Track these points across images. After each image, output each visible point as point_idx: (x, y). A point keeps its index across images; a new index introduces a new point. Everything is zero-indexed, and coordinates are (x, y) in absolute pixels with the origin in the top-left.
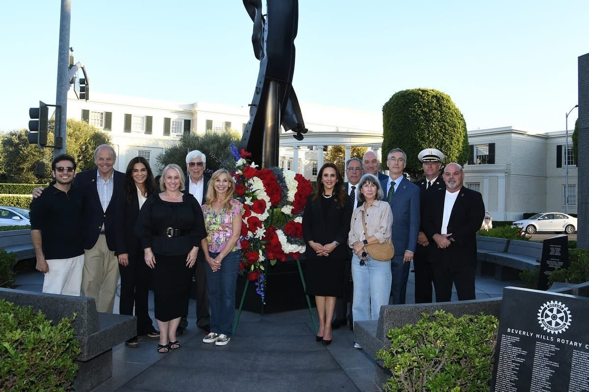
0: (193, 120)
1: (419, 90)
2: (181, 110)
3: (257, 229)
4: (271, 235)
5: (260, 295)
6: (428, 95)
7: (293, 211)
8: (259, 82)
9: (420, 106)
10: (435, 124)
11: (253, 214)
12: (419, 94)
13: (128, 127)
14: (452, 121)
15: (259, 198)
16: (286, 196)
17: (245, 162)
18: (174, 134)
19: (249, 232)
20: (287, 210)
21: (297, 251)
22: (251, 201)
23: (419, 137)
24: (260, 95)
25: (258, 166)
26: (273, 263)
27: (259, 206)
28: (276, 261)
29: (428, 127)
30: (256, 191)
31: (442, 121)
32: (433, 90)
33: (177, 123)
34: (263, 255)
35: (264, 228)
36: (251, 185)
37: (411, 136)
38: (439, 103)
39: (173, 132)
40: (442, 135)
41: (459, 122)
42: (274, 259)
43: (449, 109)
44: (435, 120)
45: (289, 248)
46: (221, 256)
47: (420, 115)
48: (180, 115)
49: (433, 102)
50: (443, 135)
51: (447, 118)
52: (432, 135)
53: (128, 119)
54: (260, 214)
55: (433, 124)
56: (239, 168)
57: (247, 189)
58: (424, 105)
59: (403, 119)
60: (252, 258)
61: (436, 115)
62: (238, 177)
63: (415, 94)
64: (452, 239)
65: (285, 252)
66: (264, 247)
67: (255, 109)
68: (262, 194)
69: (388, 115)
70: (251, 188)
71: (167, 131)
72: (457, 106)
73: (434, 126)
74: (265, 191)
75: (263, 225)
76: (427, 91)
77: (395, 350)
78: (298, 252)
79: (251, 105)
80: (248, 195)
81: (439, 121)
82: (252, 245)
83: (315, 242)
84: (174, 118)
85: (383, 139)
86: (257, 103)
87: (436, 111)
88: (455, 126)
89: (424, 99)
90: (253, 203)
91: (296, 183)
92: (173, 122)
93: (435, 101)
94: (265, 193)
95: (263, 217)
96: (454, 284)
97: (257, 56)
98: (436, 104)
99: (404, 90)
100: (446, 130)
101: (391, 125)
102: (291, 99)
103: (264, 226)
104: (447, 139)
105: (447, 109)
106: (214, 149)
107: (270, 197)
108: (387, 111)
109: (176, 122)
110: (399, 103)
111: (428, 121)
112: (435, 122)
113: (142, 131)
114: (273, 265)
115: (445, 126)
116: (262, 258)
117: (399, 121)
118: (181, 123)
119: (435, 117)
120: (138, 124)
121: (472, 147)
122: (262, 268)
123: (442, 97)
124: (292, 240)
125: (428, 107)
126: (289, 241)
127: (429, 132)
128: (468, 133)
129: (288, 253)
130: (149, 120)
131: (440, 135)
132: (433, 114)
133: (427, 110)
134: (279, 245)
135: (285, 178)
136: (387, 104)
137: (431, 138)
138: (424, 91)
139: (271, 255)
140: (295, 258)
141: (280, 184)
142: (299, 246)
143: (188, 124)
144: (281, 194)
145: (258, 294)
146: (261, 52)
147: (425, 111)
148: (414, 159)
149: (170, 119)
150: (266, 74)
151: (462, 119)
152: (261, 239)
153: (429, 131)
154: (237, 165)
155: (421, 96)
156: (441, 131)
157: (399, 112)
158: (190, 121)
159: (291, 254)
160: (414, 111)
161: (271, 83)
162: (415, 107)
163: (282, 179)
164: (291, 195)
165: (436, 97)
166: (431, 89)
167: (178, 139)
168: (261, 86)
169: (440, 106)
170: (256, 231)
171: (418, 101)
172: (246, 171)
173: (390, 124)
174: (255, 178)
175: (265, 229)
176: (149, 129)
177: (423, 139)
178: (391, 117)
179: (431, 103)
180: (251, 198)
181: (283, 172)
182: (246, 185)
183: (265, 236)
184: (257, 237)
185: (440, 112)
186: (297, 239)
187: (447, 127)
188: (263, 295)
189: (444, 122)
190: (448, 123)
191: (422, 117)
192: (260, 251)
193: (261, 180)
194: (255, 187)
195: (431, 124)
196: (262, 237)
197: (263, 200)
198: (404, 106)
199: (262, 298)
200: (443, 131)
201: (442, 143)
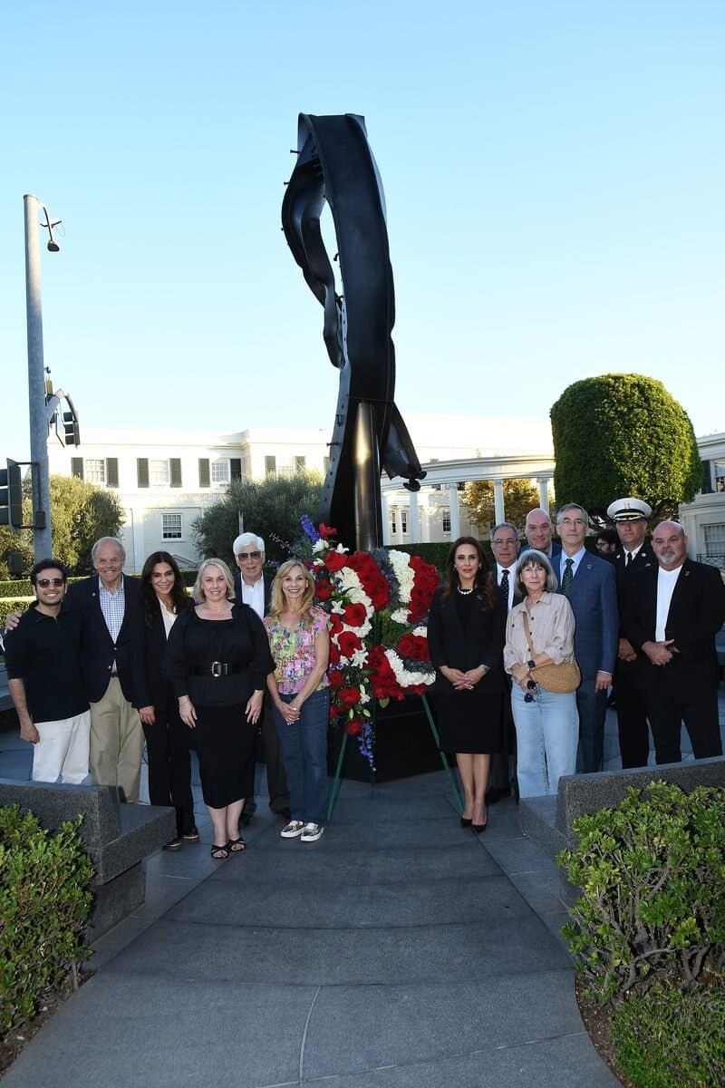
0: (244, 458)
1: (609, 376)
2: (224, 444)
3: (354, 652)
4: (377, 660)
5: (367, 757)
6: (624, 384)
7: (410, 618)
8: (340, 406)
9: (612, 404)
10: (640, 432)
11: (347, 628)
12: (608, 384)
13: (143, 479)
14: (669, 423)
15: (354, 601)
16: (397, 595)
17: (327, 545)
18: (216, 482)
19: (342, 657)
20: (400, 616)
21: (420, 682)
22: (342, 607)
23: (615, 456)
24: (343, 427)
25: (347, 549)
26: (384, 703)
27: (356, 614)
28: (388, 700)
29: (628, 437)
30: (347, 591)
31: (652, 425)
32: (632, 375)
33: (220, 466)
34: (366, 693)
35: (365, 649)
36: (339, 580)
37: (602, 455)
38: (643, 395)
39: (214, 480)
40: (653, 449)
41: (681, 425)
42: (385, 697)
43: (663, 404)
44: (639, 424)
45: (407, 678)
46: (300, 699)
47: (613, 419)
48: (224, 452)
49: (634, 395)
50: (656, 449)
51: (660, 420)
52: (636, 450)
53: (143, 465)
54: (357, 628)
55: (637, 431)
56: (318, 554)
57: (334, 588)
58: (619, 401)
59: (585, 427)
60: (349, 698)
61: (640, 416)
62: (318, 569)
63: (602, 384)
64: (676, 650)
65: (402, 685)
66: (367, 680)
67: (338, 450)
68: (358, 595)
69: (559, 423)
70: (340, 586)
71: (205, 480)
72: (675, 398)
73: (638, 434)
74: (363, 589)
75: (363, 645)
76: (622, 378)
77: (585, 856)
78: (423, 684)
79: (331, 444)
80: (336, 598)
81: (646, 426)
82: (348, 678)
83: (450, 667)
84: (214, 457)
85: (555, 464)
86: (341, 440)
87: (640, 410)
88: (675, 432)
89: (617, 392)
90: (344, 611)
91: (411, 573)
92: (213, 464)
93: (637, 393)
94: (364, 593)
95: (363, 631)
96: (683, 723)
97: (335, 362)
98: (639, 398)
99: (584, 379)
100: (659, 439)
101: (566, 438)
102: (394, 424)
103: (366, 645)
104: (663, 454)
105: (659, 404)
107: (371, 598)
108: (558, 417)
109: (217, 464)
110: (577, 401)
111: (627, 427)
112: (640, 427)
113: (165, 483)
114: (384, 707)
115: (656, 432)
116: (365, 698)
117: (579, 431)
118: (227, 464)
119: (638, 421)
120: (158, 473)
121: (707, 463)
122: (367, 713)
123: (649, 385)
124: (412, 664)
125: (625, 404)
126: (407, 667)
127: (631, 445)
128: (698, 441)
129: (406, 686)
130: (175, 465)
131: (650, 449)
132: (637, 415)
133: (626, 410)
134: (392, 675)
135: (392, 565)
136: (556, 406)
138: (617, 378)
139: (379, 691)
140: (420, 693)
141: (386, 576)
142: (424, 673)
143: (236, 466)
144: (389, 593)
145: (363, 755)
146: (340, 355)
147: (621, 411)
148: (610, 493)
149: (208, 460)
150: (350, 392)
151: (685, 419)
152: (361, 667)
153: (630, 443)
154: (315, 551)
155: (613, 387)
156: (650, 442)
157: (577, 418)
158: (239, 460)
159: (412, 687)
160: (603, 413)
161: (360, 405)
162: (604, 406)
163: (388, 568)
164: (405, 593)
165: (638, 385)
166: (629, 373)
167: (223, 491)
168: (345, 412)
169: (647, 400)
170: (353, 655)
171: (608, 396)
172: (331, 560)
173: (564, 438)
174: (346, 570)
175: (367, 651)
176: (176, 479)
177: (622, 458)
178: (566, 427)
179: (631, 397)
180: (341, 602)
181: (390, 556)
182: (332, 582)
183: (367, 662)
184: (355, 665)
185: (647, 410)
186: (419, 664)
187: (661, 434)
188: (371, 757)
189: (655, 426)
190: (662, 427)
191: (617, 422)
192: (362, 688)
193: (355, 571)
194: (345, 585)
195: (634, 432)
196: (364, 663)
197: (361, 604)
198: (586, 406)
199: (371, 761)
200: (656, 442)
201: (655, 463)
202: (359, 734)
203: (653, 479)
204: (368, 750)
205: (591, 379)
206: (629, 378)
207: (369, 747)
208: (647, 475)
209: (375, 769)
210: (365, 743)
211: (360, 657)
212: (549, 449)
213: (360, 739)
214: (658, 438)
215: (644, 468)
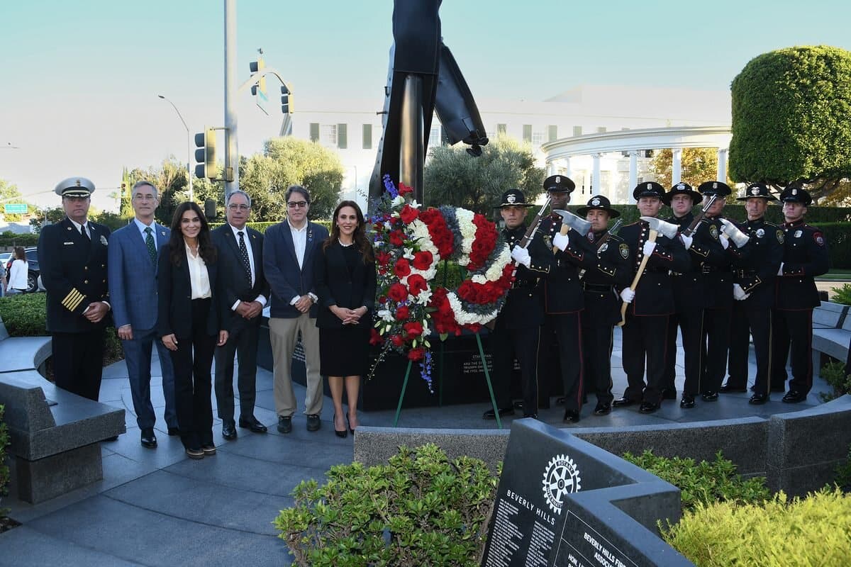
1: (794, 49)
3: (420, 292)
4: (439, 300)
5: (426, 380)
6: (810, 56)
7: (470, 266)
9: (794, 77)
10: (821, 105)
12: (793, 57)
15: (423, 249)
16: (460, 246)
17: (403, 200)
19: (410, 295)
21: (475, 322)
22: (413, 253)
23: (793, 127)
25: (420, 205)
26: (443, 337)
27: (424, 260)
28: (447, 335)
29: (808, 110)
30: (418, 239)
31: (836, 98)
32: (820, 48)
34: (428, 327)
35: (429, 289)
36: (413, 231)
37: (778, 127)
38: (830, 67)
40: (834, 121)
42: (445, 333)
44: (821, 96)
45: (464, 318)
47: (794, 91)
49: (820, 67)
50: (838, 122)
51: (845, 92)
52: (816, 122)
54: (423, 271)
55: (818, 103)
56: (396, 208)
57: (406, 237)
58: (802, 74)
59: (764, 99)
60: (414, 330)
61: (824, 88)
62: (394, 221)
63: (786, 56)
65: (459, 322)
66: (429, 316)
68: (427, 245)
70: (411, 236)
73: (819, 107)
74: (431, 240)
75: (428, 287)
76: (809, 50)
78: (478, 324)
80: (407, 246)
81: (830, 99)
82: (413, 313)
87: (824, 82)
89: (801, 64)
90: (414, 257)
91: (474, 228)
93: (823, 65)
94: (432, 242)
95: (429, 274)
98: (824, 70)
99: (768, 51)
101: (743, 111)
103: (431, 288)
104: (845, 126)
105: (847, 76)
106: (473, 164)
107: (437, 247)
108: (738, 89)
110: (759, 73)
111: (808, 99)
112: (823, 100)
114: (443, 340)
115: (840, 105)
116: (427, 331)
117: (756, 103)
119: (821, 92)
122: (427, 345)
123: (838, 57)
124: (469, 306)
125: (810, 76)
126: (465, 308)
129: (462, 324)
131: (831, 121)
132: (819, 87)
133: (808, 82)
134: (451, 313)
135: (458, 221)
136: (738, 78)
137: (814, 127)
138: (802, 51)
139: (440, 326)
140: (474, 331)
141: (452, 230)
142: (479, 314)
144: (453, 244)
145: (423, 379)
147: (803, 83)
148: (782, 165)
152: (425, 305)
153: (810, 116)
154: (393, 205)
155: (797, 59)
156: (833, 114)
157: (757, 90)
159: (468, 325)
160: (783, 85)
162: (785, 79)
163: (454, 223)
164: (467, 244)
165: (826, 57)
166: (818, 45)
169: (833, 72)
170: (419, 295)
171: (791, 68)
172: (405, 213)
173: (741, 110)
174: (418, 222)
175: (432, 292)
178: (744, 100)
179: (816, 68)
180: (412, 249)
181: (457, 213)
182: (405, 231)
183: (430, 301)
184: (420, 302)
185: (834, 83)
186: (476, 306)
187: (846, 106)
188: (430, 381)
189: (840, 98)
190: (847, 100)
191: (797, 94)
192: (425, 322)
193: (426, 224)
194: (417, 235)
195: (815, 105)
196: (428, 302)
197: (429, 252)
198: (766, 78)
199: (429, 384)
200: (839, 114)
201: (835, 135)
202: (421, 360)
203: (832, 151)
204: (428, 375)
205: (775, 53)
206: (816, 50)
207: (429, 373)
208: (825, 147)
209: (432, 392)
210: (426, 369)
211: (425, 296)
212: (727, 121)
213: (421, 365)
214: (842, 111)
215: (823, 141)
